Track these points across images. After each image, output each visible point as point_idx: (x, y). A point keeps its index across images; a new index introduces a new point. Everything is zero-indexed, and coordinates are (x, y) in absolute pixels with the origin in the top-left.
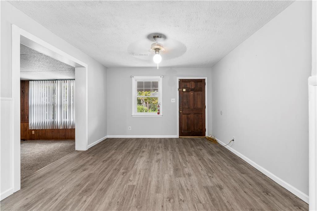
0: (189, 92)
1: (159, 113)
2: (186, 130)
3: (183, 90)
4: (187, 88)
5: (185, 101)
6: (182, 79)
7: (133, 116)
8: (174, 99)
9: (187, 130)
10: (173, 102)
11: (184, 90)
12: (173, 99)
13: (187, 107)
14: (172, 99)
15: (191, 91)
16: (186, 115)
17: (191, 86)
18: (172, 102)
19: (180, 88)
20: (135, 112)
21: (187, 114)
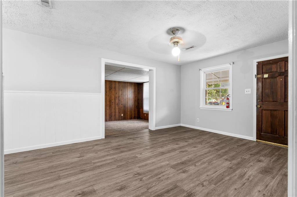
0: (276, 77)
1: (228, 107)
2: (269, 133)
3: (263, 76)
4: (271, 72)
5: (267, 91)
6: (262, 61)
7: (201, 109)
8: (250, 90)
9: (271, 134)
10: (248, 93)
11: (266, 76)
12: (248, 90)
13: (271, 100)
14: (246, 90)
15: (280, 75)
16: (269, 112)
17: (280, 68)
18: (246, 93)
19: (258, 74)
20: (202, 105)
21: (271, 110)
